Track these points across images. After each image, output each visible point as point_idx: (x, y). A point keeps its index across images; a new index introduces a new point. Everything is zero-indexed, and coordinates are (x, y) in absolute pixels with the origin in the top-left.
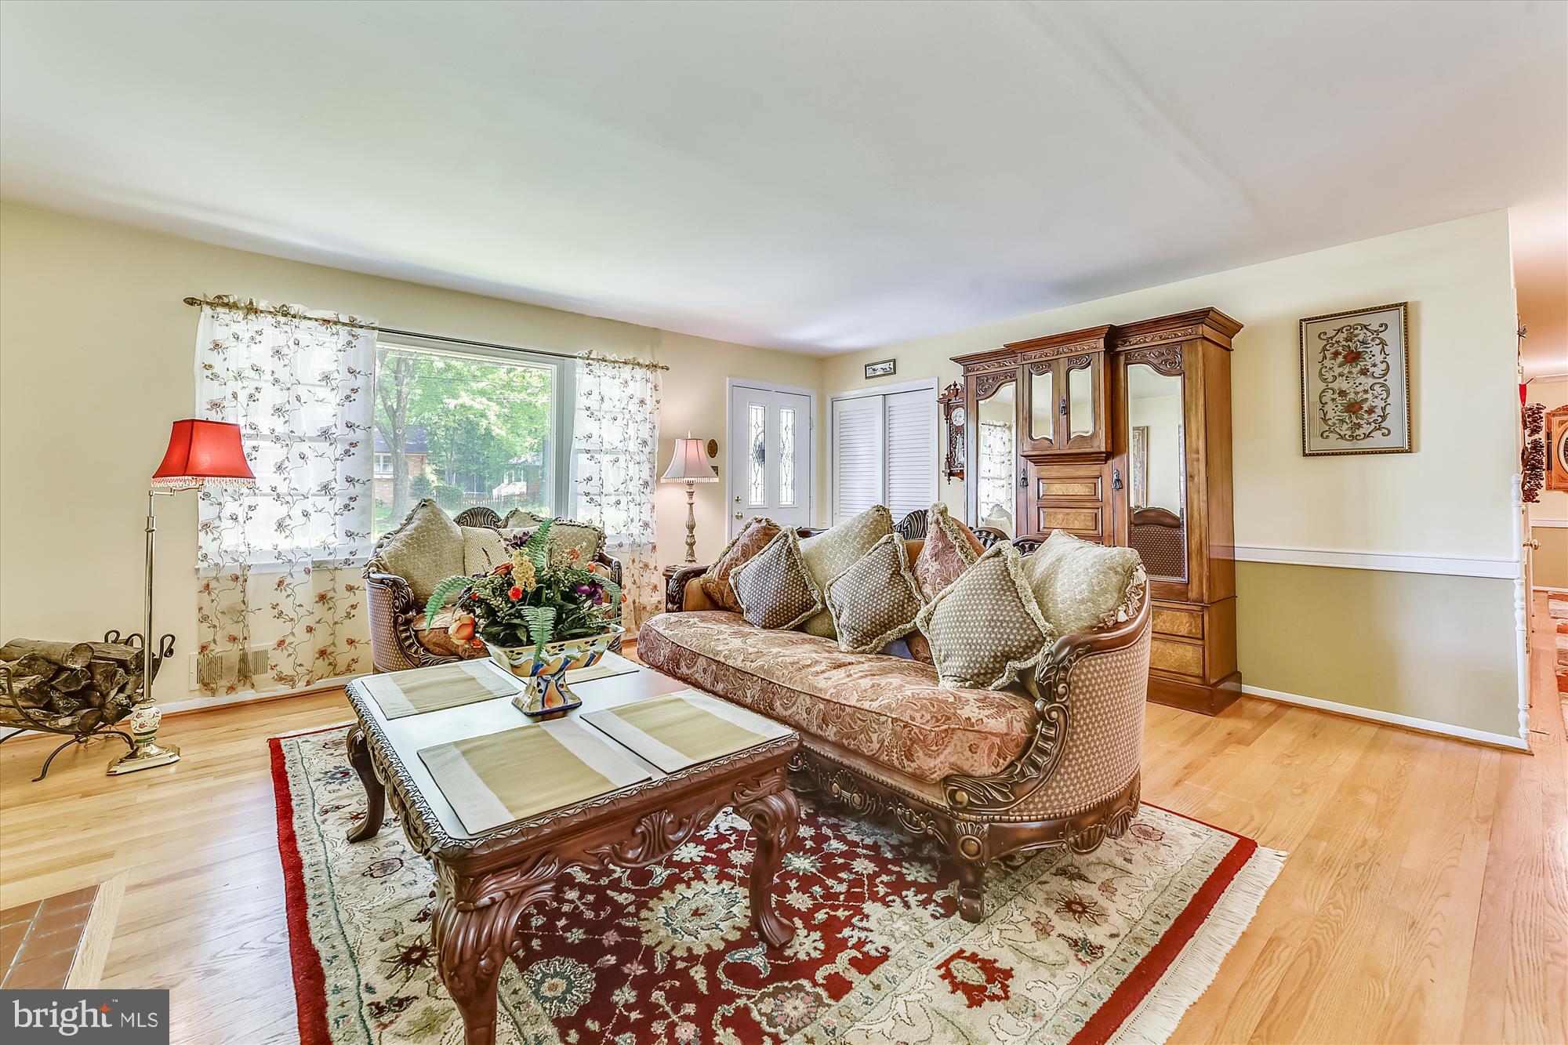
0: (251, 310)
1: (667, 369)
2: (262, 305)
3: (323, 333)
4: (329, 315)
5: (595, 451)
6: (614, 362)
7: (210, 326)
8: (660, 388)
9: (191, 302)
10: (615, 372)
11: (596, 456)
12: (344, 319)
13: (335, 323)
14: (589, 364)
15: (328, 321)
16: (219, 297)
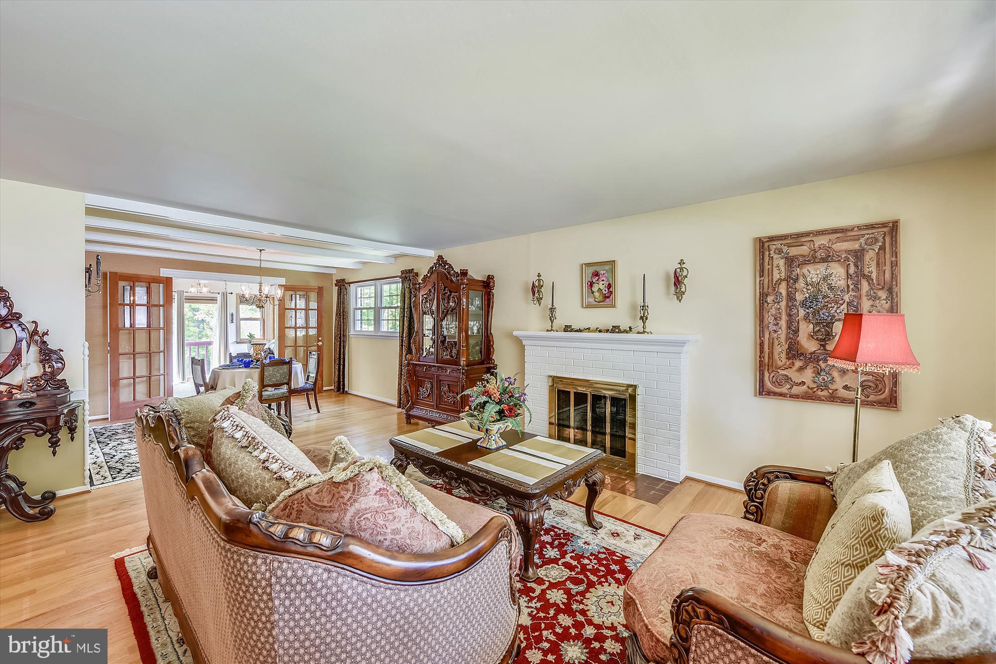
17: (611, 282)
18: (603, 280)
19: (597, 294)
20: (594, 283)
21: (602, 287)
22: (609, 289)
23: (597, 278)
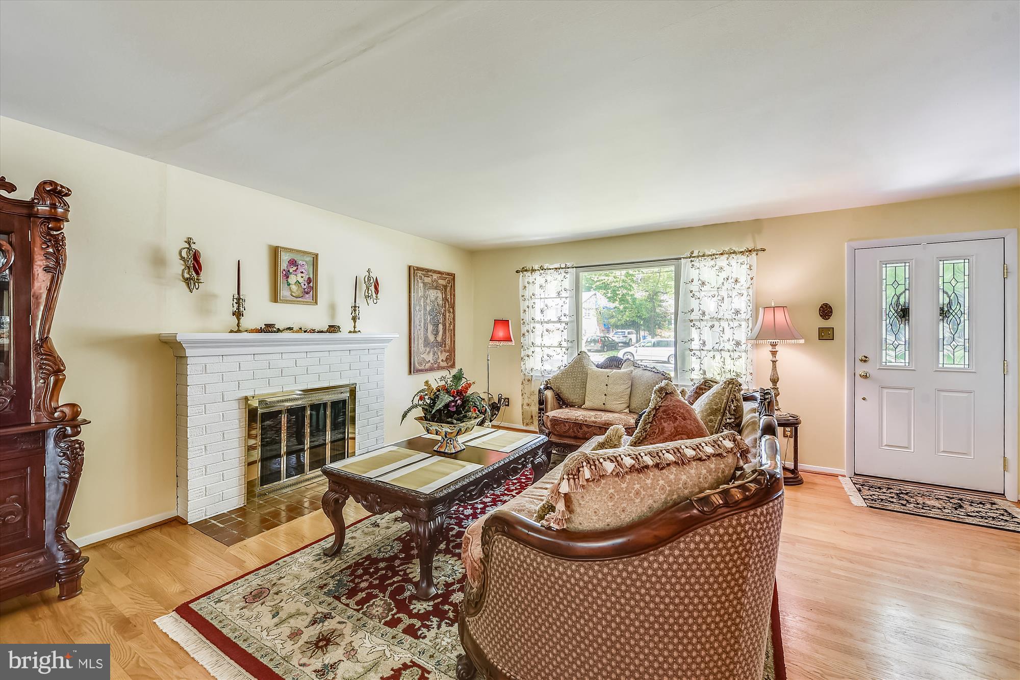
0: (533, 270)
1: (764, 250)
2: (536, 267)
3: (555, 274)
4: (557, 266)
5: (696, 320)
6: (711, 255)
7: (524, 279)
8: (754, 268)
9: (517, 272)
10: (713, 263)
11: (697, 323)
12: (563, 266)
13: (559, 269)
14: (692, 261)
15: (556, 269)
16: (523, 268)
17: (311, 276)
18: (302, 272)
19: (294, 288)
20: (291, 273)
21: (301, 280)
22: (309, 283)
23: (295, 268)
